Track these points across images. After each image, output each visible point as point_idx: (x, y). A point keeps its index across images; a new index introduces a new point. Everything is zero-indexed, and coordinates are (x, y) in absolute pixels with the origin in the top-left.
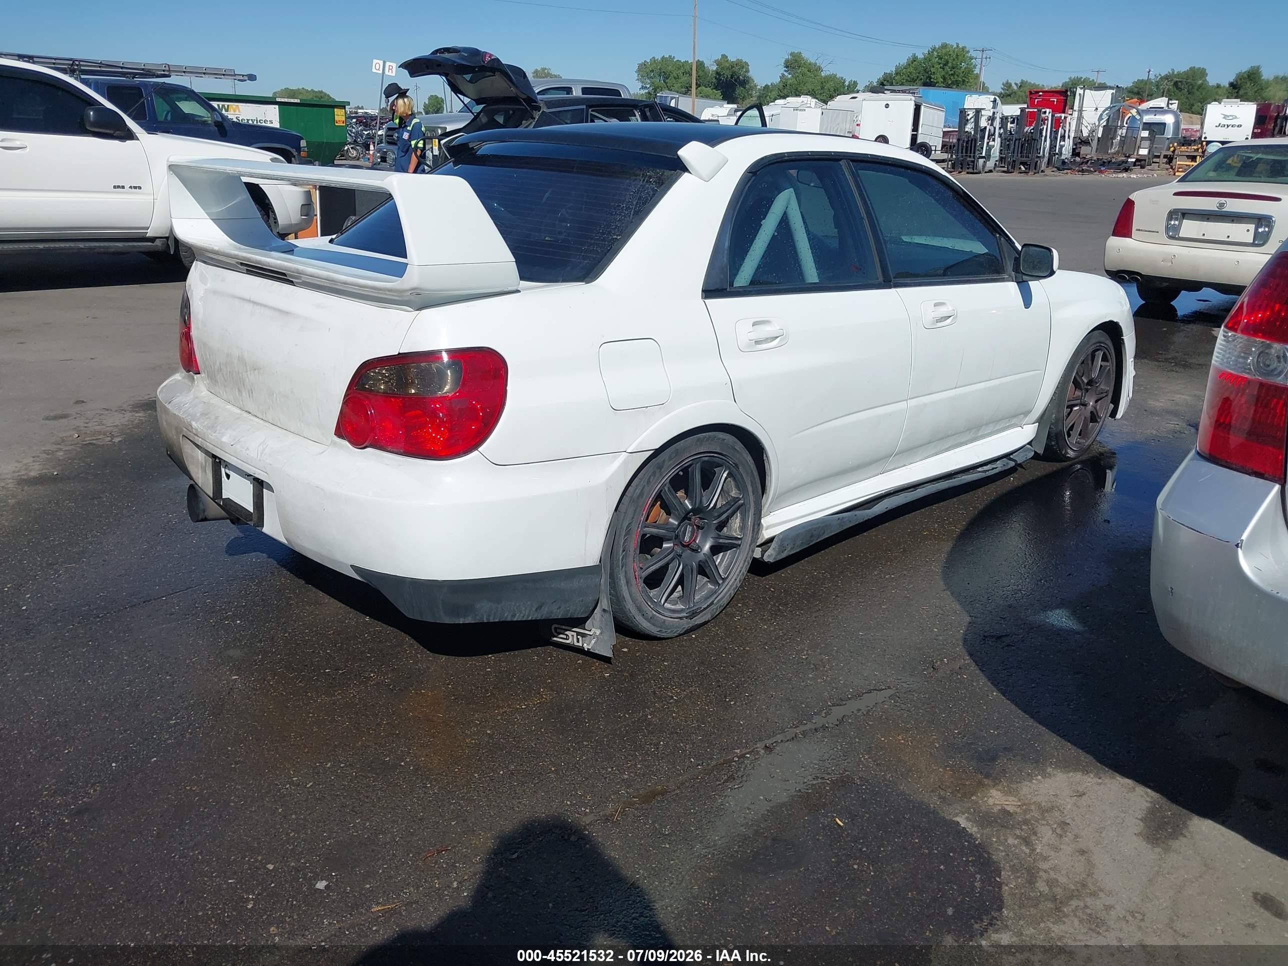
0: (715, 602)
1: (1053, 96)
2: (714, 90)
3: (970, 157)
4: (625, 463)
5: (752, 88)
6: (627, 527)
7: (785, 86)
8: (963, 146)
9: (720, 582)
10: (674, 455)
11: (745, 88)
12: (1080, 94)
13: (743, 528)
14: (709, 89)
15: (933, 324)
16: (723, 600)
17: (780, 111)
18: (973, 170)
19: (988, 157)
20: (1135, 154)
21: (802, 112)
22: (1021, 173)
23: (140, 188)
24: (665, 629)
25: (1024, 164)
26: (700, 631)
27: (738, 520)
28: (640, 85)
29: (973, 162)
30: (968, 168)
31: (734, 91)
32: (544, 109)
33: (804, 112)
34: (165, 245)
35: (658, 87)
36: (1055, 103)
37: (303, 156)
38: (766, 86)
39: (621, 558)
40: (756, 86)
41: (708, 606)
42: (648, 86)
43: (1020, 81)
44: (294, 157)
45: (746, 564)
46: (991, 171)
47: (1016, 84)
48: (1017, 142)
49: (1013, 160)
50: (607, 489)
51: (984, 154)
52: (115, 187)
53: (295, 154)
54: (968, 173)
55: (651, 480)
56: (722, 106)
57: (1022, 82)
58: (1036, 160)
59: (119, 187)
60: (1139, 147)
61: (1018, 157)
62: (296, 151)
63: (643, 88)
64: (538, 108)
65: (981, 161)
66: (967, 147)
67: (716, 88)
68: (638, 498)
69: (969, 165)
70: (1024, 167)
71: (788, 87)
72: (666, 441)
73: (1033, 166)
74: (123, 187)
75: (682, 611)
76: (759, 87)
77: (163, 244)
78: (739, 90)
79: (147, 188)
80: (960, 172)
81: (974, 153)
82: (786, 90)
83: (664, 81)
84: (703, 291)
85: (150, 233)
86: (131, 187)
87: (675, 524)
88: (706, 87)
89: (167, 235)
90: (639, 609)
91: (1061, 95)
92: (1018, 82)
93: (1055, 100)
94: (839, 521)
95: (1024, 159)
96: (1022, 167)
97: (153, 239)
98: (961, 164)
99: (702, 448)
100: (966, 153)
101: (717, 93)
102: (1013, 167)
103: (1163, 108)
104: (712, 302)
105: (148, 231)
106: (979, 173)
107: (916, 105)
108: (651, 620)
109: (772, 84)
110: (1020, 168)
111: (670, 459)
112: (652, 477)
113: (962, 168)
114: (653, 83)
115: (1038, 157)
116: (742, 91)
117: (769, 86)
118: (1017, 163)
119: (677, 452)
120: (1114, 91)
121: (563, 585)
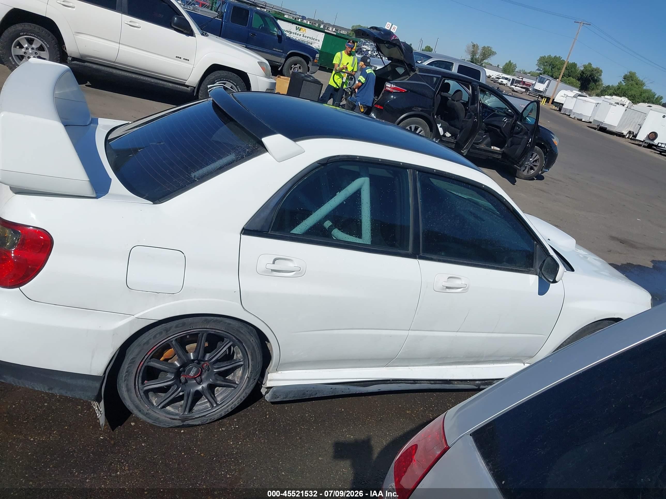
0: (207, 416)
2: (577, 81)
4: (131, 323)
5: (599, 85)
6: (132, 359)
7: (619, 88)
9: (215, 405)
10: (181, 325)
11: (595, 84)
13: (242, 378)
14: (574, 79)
15: (443, 289)
16: (215, 416)
17: (601, 102)
21: (614, 107)
23: (188, 60)
24: (159, 422)
26: (190, 429)
27: (241, 372)
28: (537, 68)
31: (589, 84)
32: (417, 72)
33: (615, 107)
34: (192, 91)
35: (547, 71)
37: (316, 62)
38: (608, 86)
39: (124, 375)
40: (602, 84)
41: (200, 417)
42: (541, 69)
44: (311, 61)
45: (239, 399)
50: (113, 335)
52: (176, 57)
53: (311, 58)
55: (157, 336)
56: (572, 91)
59: (178, 57)
62: (313, 59)
63: (538, 70)
64: (414, 70)
67: (579, 80)
68: (144, 344)
71: (620, 90)
72: (169, 317)
74: (180, 58)
75: (177, 415)
76: (604, 85)
77: (191, 90)
78: (592, 84)
79: (191, 61)
82: (618, 91)
83: (551, 69)
84: (243, 229)
85: (187, 83)
86: (184, 59)
87: (177, 366)
88: (573, 78)
89: (195, 86)
90: (137, 407)
94: (332, 390)
97: (188, 86)
99: (208, 325)
101: (578, 83)
104: (246, 238)
105: (187, 82)
108: (146, 415)
109: (612, 86)
111: (177, 327)
112: (158, 335)
114: (545, 68)
116: (593, 85)
117: (610, 86)
119: (184, 324)
121: (69, 381)
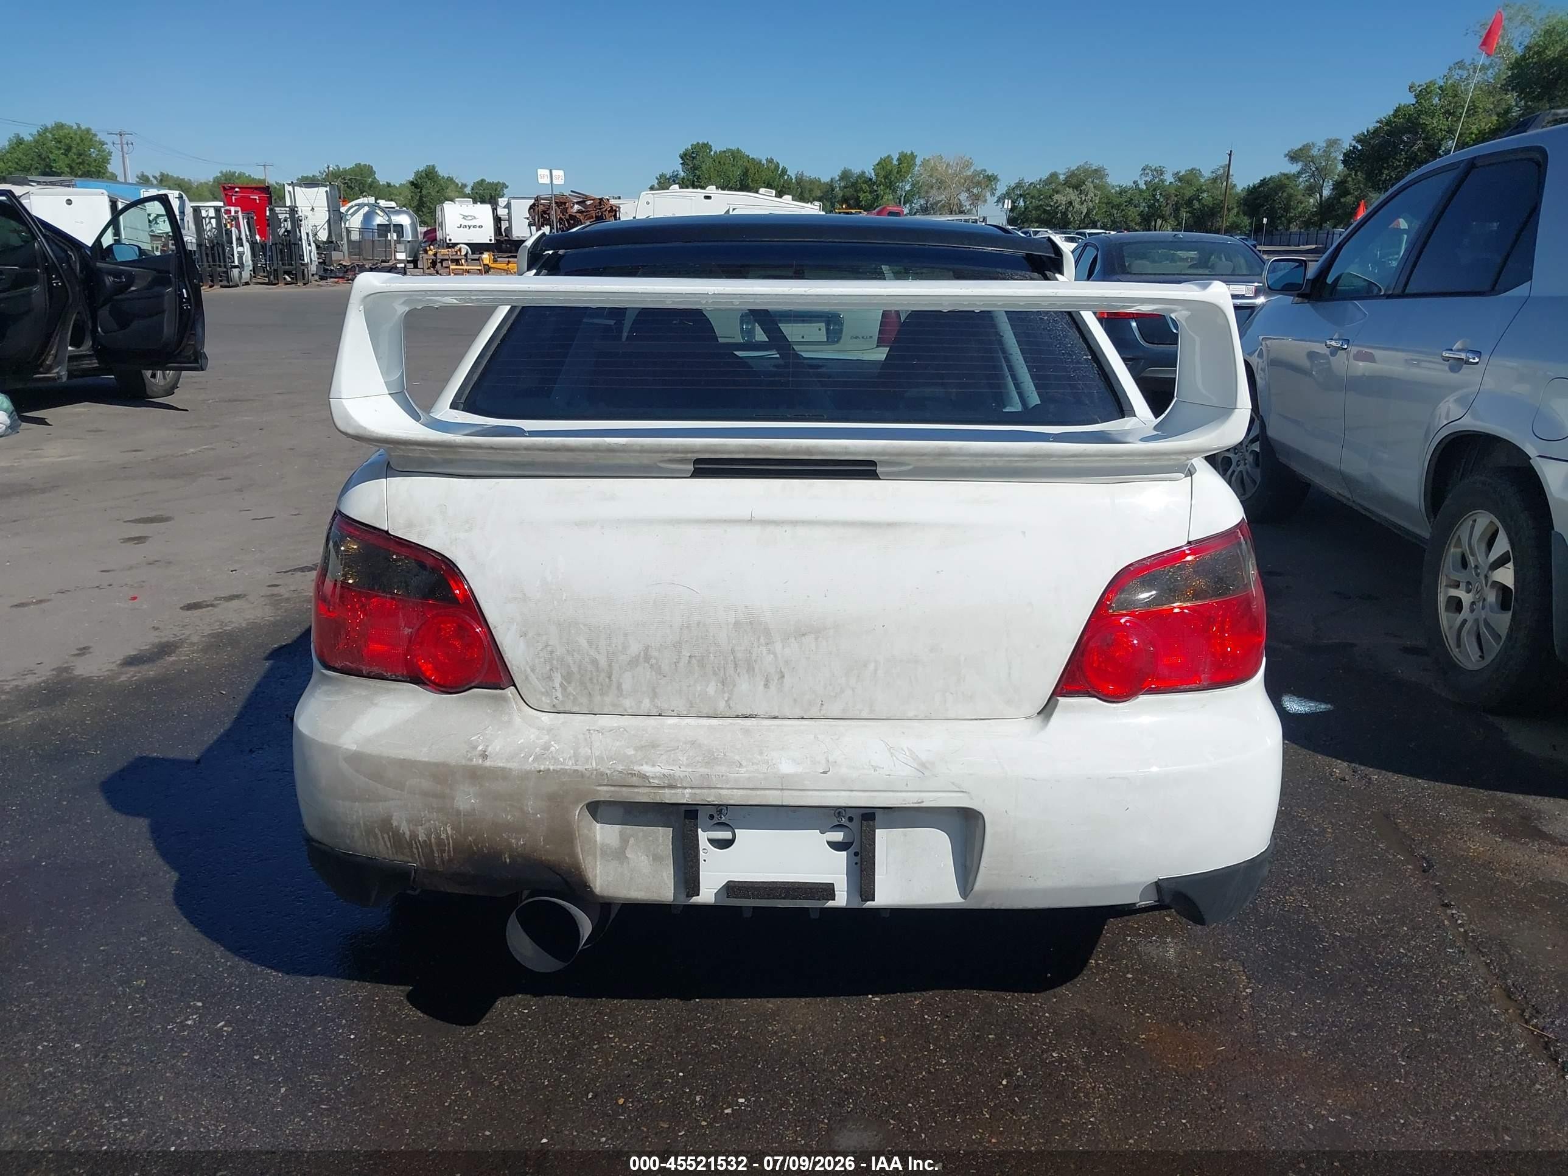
1: (252, 193)
3: (220, 266)
8: (207, 254)
12: (289, 192)
18: (229, 282)
19: (241, 266)
20: (393, 258)
22: (286, 284)
25: (289, 273)
29: (226, 272)
30: (221, 281)
36: (258, 201)
43: (159, 174)
46: (247, 284)
47: (155, 177)
48: (274, 247)
49: (274, 270)
51: (236, 263)
54: (221, 287)
57: (162, 175)
58: (302, 267)
60: (396, 252)
61: (277, 264)
65: (236, 271)
66: (213, 255)
69: (221, 276)
70: (289, 276)
73: (300, 276)
80: (211, 287)
81: (225, 261)
91: (262, 193)
92: (158, 175)
93: (257, 198)
95: (287, 267)
96: (287, 277)
98: (210, 276)
100: (214, 261)
102: (276, 277)
103: (394, 208)
106: (236, 286)
107: (111, 201)
110: (285, 279)
113: (212, 281)
115: (303, 265)
118: (280, 273)
120: (328, 189)
